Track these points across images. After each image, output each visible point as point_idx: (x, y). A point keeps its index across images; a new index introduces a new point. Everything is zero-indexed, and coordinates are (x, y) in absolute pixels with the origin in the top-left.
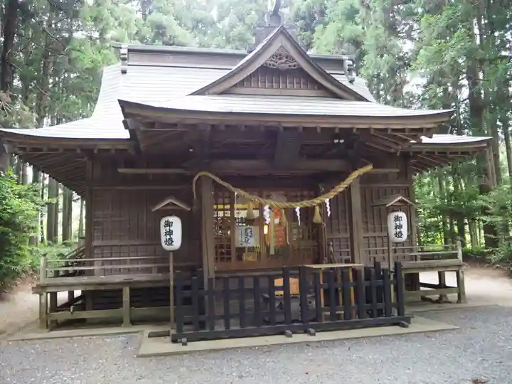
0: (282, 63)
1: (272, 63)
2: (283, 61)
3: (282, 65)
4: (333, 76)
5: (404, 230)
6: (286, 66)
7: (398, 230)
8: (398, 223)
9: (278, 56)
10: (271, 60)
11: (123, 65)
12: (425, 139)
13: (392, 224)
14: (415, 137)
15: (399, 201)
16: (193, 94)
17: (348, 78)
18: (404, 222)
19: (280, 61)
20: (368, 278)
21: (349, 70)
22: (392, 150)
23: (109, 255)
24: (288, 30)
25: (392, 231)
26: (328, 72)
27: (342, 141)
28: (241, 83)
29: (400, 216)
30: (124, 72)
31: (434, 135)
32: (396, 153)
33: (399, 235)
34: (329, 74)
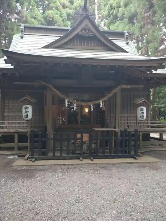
0: (86, 33)
1: (82, 33)
2: (87, 32)
3: (86, 34)
4: (112, 40)
5: (145, 115)
6: (88, 35)
7: (142, 115)
8: (142, 111)
9: (84, 29)
10: (81, 32)
11: (21, 34)
12: (154, 72)
13: (139, 112)
14: (149, 71)
15: (144, 101)
16: (42, 48)
17: (126, 42)
18: (145, 111)
19: (85, 32)
20: (121, 136)
21: (127, 38)
22: (139, 77)
23: (11, 120)
24: (90, 17)
25: (139, 115)
26: (109, 38)
27: (113, 72)
28: (66, 43)
29: (143, 108)
30: (22, 37)
31: (158, 70)
32: (141, 78)
33: (142, 117)
34: (110, 40)
